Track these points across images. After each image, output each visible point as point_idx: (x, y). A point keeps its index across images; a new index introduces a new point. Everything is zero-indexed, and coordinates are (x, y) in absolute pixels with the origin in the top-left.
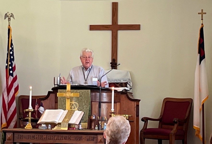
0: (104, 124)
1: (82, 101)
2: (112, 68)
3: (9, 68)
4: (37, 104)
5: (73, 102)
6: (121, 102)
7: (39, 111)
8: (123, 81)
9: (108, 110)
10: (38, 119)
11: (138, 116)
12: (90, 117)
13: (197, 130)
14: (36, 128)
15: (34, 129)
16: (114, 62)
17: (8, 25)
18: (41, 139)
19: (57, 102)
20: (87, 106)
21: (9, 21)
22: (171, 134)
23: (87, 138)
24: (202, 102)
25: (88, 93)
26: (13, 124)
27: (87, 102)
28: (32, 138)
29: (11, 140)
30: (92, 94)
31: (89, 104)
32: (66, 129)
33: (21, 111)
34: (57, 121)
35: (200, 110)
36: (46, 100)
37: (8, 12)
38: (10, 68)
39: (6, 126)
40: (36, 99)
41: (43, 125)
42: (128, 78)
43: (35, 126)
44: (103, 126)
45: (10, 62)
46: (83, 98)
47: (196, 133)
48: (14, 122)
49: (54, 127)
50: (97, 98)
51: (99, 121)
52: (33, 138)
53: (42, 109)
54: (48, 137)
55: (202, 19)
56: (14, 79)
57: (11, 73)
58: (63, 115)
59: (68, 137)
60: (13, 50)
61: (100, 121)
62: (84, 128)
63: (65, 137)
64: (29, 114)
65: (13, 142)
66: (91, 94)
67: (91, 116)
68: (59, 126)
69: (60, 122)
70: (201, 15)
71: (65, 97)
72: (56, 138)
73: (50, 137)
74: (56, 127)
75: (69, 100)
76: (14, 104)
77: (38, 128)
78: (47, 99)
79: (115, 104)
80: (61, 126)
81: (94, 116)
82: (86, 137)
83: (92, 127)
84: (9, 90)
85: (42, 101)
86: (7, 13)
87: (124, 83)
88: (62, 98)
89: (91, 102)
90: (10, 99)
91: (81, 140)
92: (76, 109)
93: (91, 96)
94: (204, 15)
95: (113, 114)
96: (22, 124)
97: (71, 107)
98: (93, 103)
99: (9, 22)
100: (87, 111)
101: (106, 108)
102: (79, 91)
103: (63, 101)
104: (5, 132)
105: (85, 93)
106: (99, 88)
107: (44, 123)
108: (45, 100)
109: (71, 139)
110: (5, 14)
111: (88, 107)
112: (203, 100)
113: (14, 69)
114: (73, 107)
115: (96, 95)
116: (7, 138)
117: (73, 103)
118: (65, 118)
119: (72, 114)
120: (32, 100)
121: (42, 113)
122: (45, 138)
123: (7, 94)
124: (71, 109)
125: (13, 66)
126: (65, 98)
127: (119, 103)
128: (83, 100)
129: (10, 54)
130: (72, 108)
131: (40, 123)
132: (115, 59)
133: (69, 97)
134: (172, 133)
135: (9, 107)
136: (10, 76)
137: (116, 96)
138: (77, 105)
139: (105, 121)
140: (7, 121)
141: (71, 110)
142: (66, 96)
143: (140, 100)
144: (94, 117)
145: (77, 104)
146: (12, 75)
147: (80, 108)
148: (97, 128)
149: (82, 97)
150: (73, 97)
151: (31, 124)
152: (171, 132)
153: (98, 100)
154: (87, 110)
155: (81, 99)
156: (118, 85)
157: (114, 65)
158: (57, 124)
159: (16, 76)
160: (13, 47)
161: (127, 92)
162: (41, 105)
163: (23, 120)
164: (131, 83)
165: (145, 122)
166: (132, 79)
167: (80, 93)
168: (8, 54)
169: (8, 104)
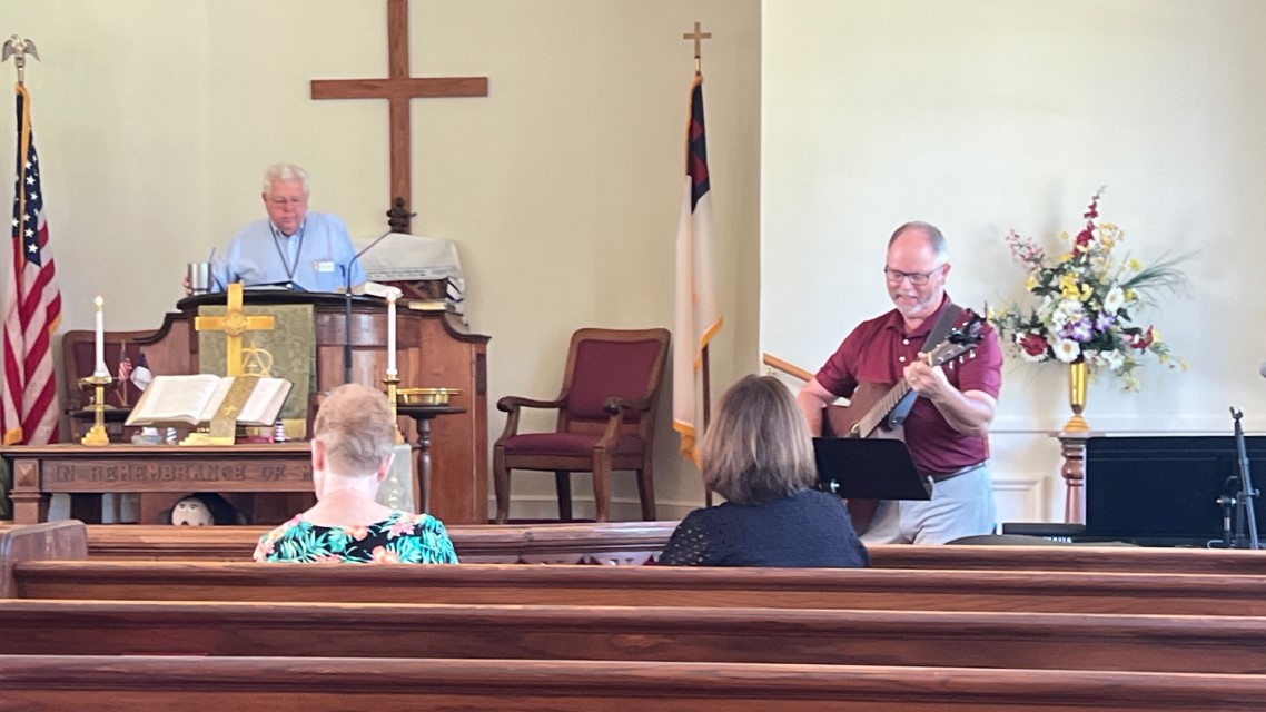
1: (287, 345)
2: (393, 231)
3: (25, 233)
4: (125, 358)
5: (253, 349)
6: (425, 344)
7: (132, 383)
8: (434, 272)
9: (377, 373)
11: (482, 391)
12: (312, 398)
13: (687, 436)
14: (123, 442)
15: (114, 445)
16: (398, 208)
17: (16, 81)
18: (141, 477)
19: (197, 352)
20: (304, 362)
21: (19, 67)
22: (598, 451)
23: (303, 470)
24: (701, 338)
25: (306, 319)
26: (43, 430)
27: (304, 347)
28: (109, 476)
29: (34, 486)
30: (319, 321)
31: (310, 354)
32: (227, 441)
33: (72, 388)
34: (197, 416)
35: (696, 369)
36: (158, 346)
37: (14, 37)
38: (27, 235)
39: (20, 438)
40: (120, 345)
41: (147, 431)
42: (451, 263)
43: (120, 435)
45: (29, 215)
46: (289, 333)
47: (684, 445)
48: (48, 424)
49: (187, 436)
50: (339, 332)
52: (112, 478)
53: (141, 374)
54: (164, 473)
55: (698, 57)
56: (42, 272)
57: (32, 252)
58: (217, 395)
59: (237, 469)
60: (35, 171)
62: (296, 436)
63: (226, 471)
64: (94, 394)
65: (41, 493)
66: (316, 319)
67: (318, 394)
68: (205, 432)
69: (207, 417)
70: (692, 41)
71: (224, 331)
72: (192, 475)
73: (170, 473)
74: (193, 435)
75: (239, 341)
76: (48, 362)
77: (129, 441)
78: (161, 341)
79: (400, 352)
80: (209, 432)
82: (298, 468)
84: (25, 314)
85: (143, 350)
86: (8, 38)
87: (436, 281)
88: (215, 337)
89: (318, 347)
90: (30, 345)
91: (280, 477)
92: (265, 374)
93: (318, 327)
94: (703, 42)
95: (394, 386)
96: (74, 430)
97: (246, 366)
98: (323, 349)
99: (19, 71)
100: (304, 380)
101: (372, 367)
102: (272, 309)
103: (218, 346)
104: (11, 459)
105: (293, 315)
106: (342, 298)
107: (150, 423)
108: (154, 346)
109: (248, 474)
110: (3, 43)
111: (307, 363)
112: (705, 332)
113: (41, 238)
114: (253, 365)
115: (333, 323)
116: (17, 478)
117: (252, 352)
118: (224, 402)
119: (248, 392)
120: (106, 345)
121: (141, 387)
122: (153, 475)
123: (19, 328)
124: (246, 372)
125: (40, 227)
126: (222, 336)
127: (417, 350)
128: (290, 342)
129: (28, 187)
130: (249, 369)
131: (135, 422)
132: (404, 198)
133: (238, 332)
134: (601, 448)
135: (28, 376)
136: (30, 264)
137: (407, 327)
140: (24, 419)
141: (247, 375)
142: (227, 327)
143: (487, 338)
145: (270, 356)
146: (36, 258)
147: (278, 370)
149: (285, 330)
150: (251, 332)
151: (103, 428)
152: (598, 445)
153: (341, 339)
154: (305, 374)
155: (283, 339)
156: (415, 288)
157: (400, 219)
158: (195, 423)
159: (51, 265)
160: (37, 162)
161: (442, 311)
162: (139, 361)
163: (76, 416)
164: (461, 281)
165: (510, 413)
166: (462, 266)
167: (276, 316)
168: (18, 184)
169: (26, 363)
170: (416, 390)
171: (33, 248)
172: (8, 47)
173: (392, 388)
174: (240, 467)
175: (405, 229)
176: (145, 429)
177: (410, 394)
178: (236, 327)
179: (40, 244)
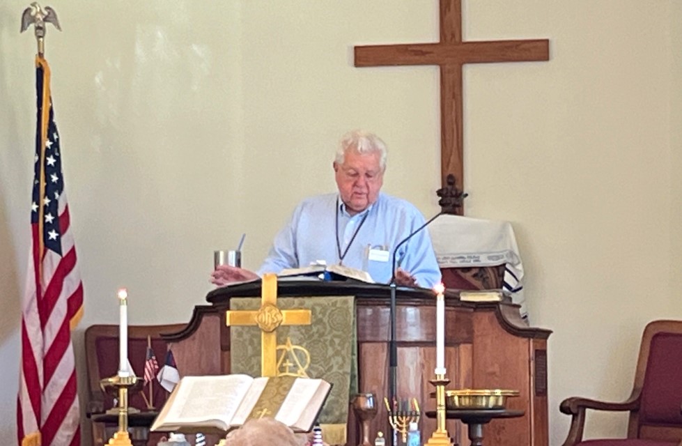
0: (408, 428)
1: (326, 340)
2: (443, 212)
3: (44, 219)
4: (151, 356)
5: (289, 346)
6: (478, 340)
7: (159, 383)
8: (490, 258)
9: (425, 372)
11: (542, 392)
12: (352, 401)
16: (449, 187)
17: (37, 52)
19: (229, 349)
20: (344, 360)
21: (39, 37)
25: (347, 310)
26: (63, 436)
27: (344, 343)
30: (361, 315)
31: (350, 352)
33: (96, 387)
34: (226, 421)
36: (186, 343)
37: (34, 5)
38: (47, 221)
39: (39, 443)
40: (145, 340)
41: (173, 437)
42: (509, 248)
44: (404, 435)
45: (49, 198)
46: (328, 328)
48: (67, 428)
50: (383, 326)
51: (388, 415)
53: (168, 373)
56: (63, 261)
57: (53, 239)
58: (249, 397)
60: (56, 150)
61: (395, 418)
62: (335, 443)
64: (118, 396)
66: (358, 312)
67: (360, 396)
69: (238, 422)
71: (258, 325)
75: (273, 337)
76: (69, 360)
78: (191, 337)
79: (452, 349)
81: (368, 395)
83: (363, 440)
84: (45, 307)
85: (169, 347)
86: (28, 5)
87: (492, 267)
88: (248, 332)
89: (359, 343)
90: (49, 342)
92: (302, 374)
93: (359, 320)
95: (443, 387)
97: (282, 365)
98: (366, 346)
99: (39, 42)
100: (344, 380)
101: (419, 365)
102: (309, 301)
103: (251, 342)
105: (334, 308)
106: (386, 288)
107: (177, 428)
108: (182, 342)
110: (22, 12)
111: (348, 361)
113: (62, 223)
114: (289, 364)
115: (376, 314)
117: (288, 349)
118: (256, 406)
119: (285, 392)
121: (168, 388)
123: (38, 322)
124: (281, 372)
125: (60, 212)
126: (255, 332)
127: (469, 346)
128: (329, 338)
129: (47, 167)
130: (285, 368)
131: (162, 427)
132: (456, 174)
133: (272, 328)
135: (48, 373)
136: (49, 251)
137: (457, 320)
138: (305, 355)
139: (414, 413)
140: (43, 423)
141: (281, 374)
142: (261, 322)
143: (549, 332)
144: (371, 399)
145: (306, 351)
146: (56, 246)
147: (315, 368)
148: (380, 443)
149: (324, 324)
150: (289, 326)
151: (127, 433)
153: (385, 335)
154: (345, 373)
155: (322, 335)
156: (468, 276)
157: (451, 198)
158: (226, 430)
159: (73, 251)
160: (58, 139)
161: (496, 303)
162: (165, 359)
163: (98, 420)
164: (520, 267)
165: (575, 416)
166: (520, 252)
167: (313, 310)
168: (37, 165)
169: (45, 360)
170: (468, 392)
171: (53, 235)
172: (27, 16)
173: (441, 390)
175: (457, 209)
176: (172, 434)
177: (461, 396)
178: (270, 321)
179: (61, 229)
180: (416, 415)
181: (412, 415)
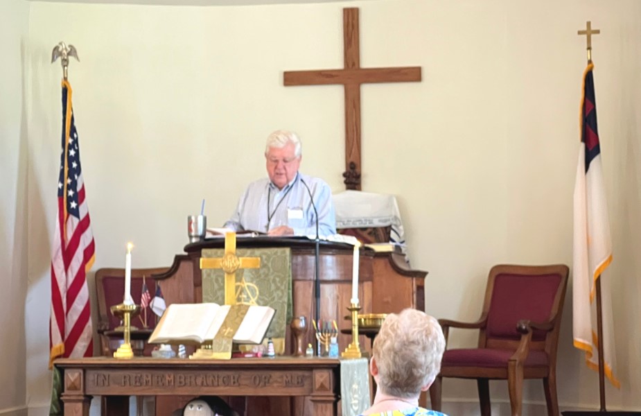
0: (329, 341)
1: (269, 279)
2: (348, 188)
3: (67, 193)
4: (146, 290)
5: (244, 283)
6: (376, 279)
8: (380, 221)
9: (339, 301)
10: (150, 331)
12: (290, 322)
14: (145, 355)
15: (138, 358)
16: (351, 171)
17: (62, 76)
18: (160, 384)
19: (200, 285)
20: (283, 293)
21: (64, 66)
22: (512, 363)
23: (285, 378)
24: (594, 272)
25: (285, 258)
27: (283, 281)
28: (136, 383)
29: (79, 389)
30: (295, 261)
31: (287, 287)
32: (225, 356)
33: (104, 312)
34: (202, 337)
35: (591, 296)
36: (170, 281)
37: (61, 44)
38: (69, 195)
39: (63, 351)
40: (142, 279)
41: (163, 347)
42: (393, 214)
43: (143, 350)
44: (327, 346)
45: (71, 178)
46: (271, 270)
48: (84, 341)
49: (195, 351)
50: (310, 269)
51: (315, 332)
52: (138, 384)
53: (158, 303)
54: (178, 380)
55: (589, 48)
56: (81, 223)
57: (73, 208)
58: (217, 319)
59: (234, 378)
61: (320, 334)
63: (225, 379)
64: (123, 317)
65: (86, 396)
66: (291, 261)
67: (295, 318)
68: (208, 348)
69: (211, 336)
70: (585, 36)
71: (222, 269)
72: (199, 381)
73: (183, 380)
74: (199, 351)
75: (233, 277)
76: (84, 293)
78: (172, 277)
80: (212, 348)
81: (301, 318)
82: (282, 377)
83: (297, 349)
84: (68, 255)
85: (159, 283)
86: (57, 44)
87: (382, 228)
88: (214, 273)
89: (293, 281)
90: (71, 280)
91: (267, 384)
92: (253, 303)
93: (293, 265)
94: (593, 36)
95: (356, 313)
96: (106, 346)
97: (238, 297)
98: (298, 284)
99: (64, 69)
100: (283, 307)
101: (336, 297)
102: (258, 252)
103: (217, 281)
104: (61, 369)
105: (274, 256)
106: (313, 242)
107: (166, 341)
108: (167, 281)
109: (242, 382)
110: (53, 49)
111: (286, 294)
112: (597, 267)
113: (80, 197)
114: (243, 296)
115: (305, 264)
116: (67, 384)
117: (243, 285)
118: (222, 326)
119: (242, 316)
120: (132, 279)
121: (159, 313)
122: (169, 382)
123: (62, 266)
124: (238, 301)
125: (79, 188)
126: (220, 273)
127: (370, 283)
128: (272, 277)
129: (70, 157)
130: (241, 298)
131: (155, 340)
132: (355, 162)
133: (232, 270)
134: (515, 361)
136: (71, 217)
138: (255, 289)
140: (66, 337)
141: (238, 304)
142: (224, 266)
143: (425, 273)
144: (303, 321)
145: (256, 287)
146: (75, 212)
147: (263, 300)
148: (310, 352)
149: (269, 268)
150: (242, 270)
151: (130, 344)
152: (512, 358)
153: (311, 275)
154: (284, 302)
155: (267, 275)
156: (365, 234)
157: (353, 179)
158: (201, 342)
159: (87, 217)
160: (77, 138)
161: (389, 253)
162: (155, 293)
163: (108, 335)
167: (261, 258)
168: (63, 156)
169: (68, 293)
170: (371, 315)
171: (73, 205)
172: (56, 52)
174: (236, 376)
175: (357, 187)
177: (365, 319)
178: (231, 265)
179: (79, 201)
180: (335, 332)
181: (333, 332)
